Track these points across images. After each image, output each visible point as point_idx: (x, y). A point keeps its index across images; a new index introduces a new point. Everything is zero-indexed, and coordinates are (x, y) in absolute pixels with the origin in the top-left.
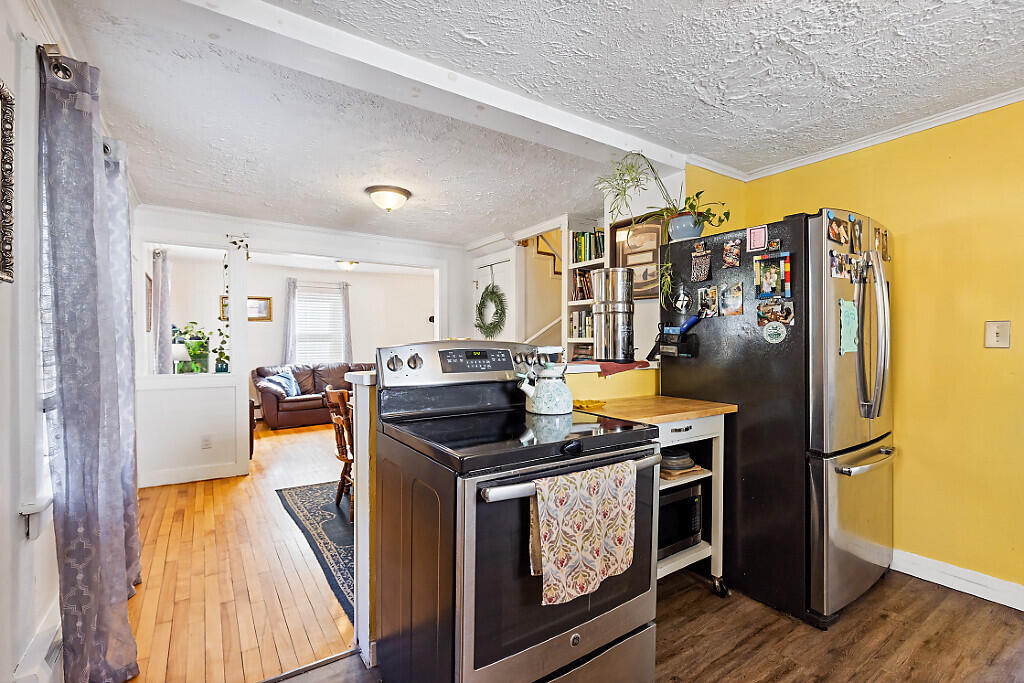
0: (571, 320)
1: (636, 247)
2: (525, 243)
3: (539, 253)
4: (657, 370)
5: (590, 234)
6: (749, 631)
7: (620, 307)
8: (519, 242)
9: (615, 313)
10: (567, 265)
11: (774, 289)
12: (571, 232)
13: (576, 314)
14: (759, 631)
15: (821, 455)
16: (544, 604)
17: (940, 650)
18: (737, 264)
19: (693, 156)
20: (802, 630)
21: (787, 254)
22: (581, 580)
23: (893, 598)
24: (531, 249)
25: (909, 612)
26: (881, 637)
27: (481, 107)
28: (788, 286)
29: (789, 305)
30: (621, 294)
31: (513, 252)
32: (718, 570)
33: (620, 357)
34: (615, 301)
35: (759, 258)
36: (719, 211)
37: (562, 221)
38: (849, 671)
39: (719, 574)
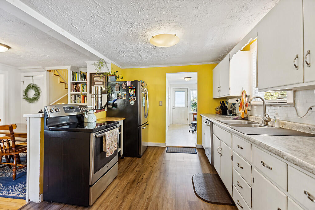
0: (72, 98)
1: (97, 80)
2: (50, 71)
3: (55, 75)
4: (106, 111)
5: (79, 73)
6: (129, 162)
7: (99, 96)
8: (48, 70)
9: (98, 97)
10: (70, 81)
11: (132, 94)
12: (72, 71)
13: (73, 96)
14: (131, 161)
15: (140, 125)
16: (107, 157)
17: (156, 155)
18: (125, 88)
19: (113, 61)
20: (138, 159)
21: (135, 88)
22: (111, 152)
23: (149, 150)
24: (52, 73)
25: (151, 152)
26: (149, 156)
27: (68, 40)
28: (135, 94)
29: (135, 97)
30: (99, 93)
31: (45, 73)
32: (122, 153)
33: (99, 108)
34: (98, 95)
35: (130, 88)
36: (121, 77)
37: (69, 68)
38: (146, 162)
39: (122, 154)
